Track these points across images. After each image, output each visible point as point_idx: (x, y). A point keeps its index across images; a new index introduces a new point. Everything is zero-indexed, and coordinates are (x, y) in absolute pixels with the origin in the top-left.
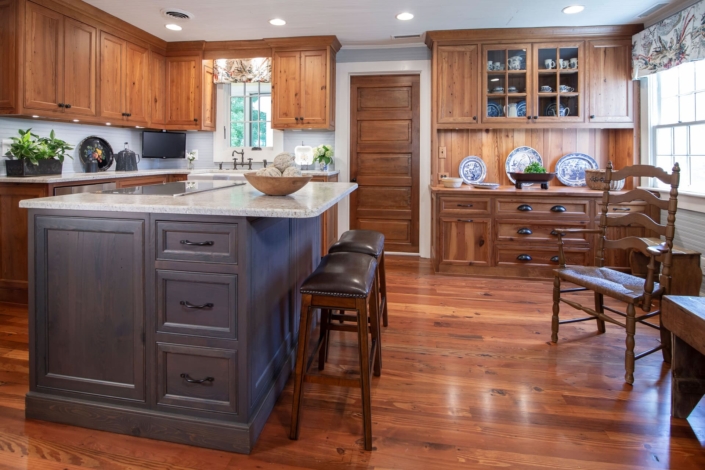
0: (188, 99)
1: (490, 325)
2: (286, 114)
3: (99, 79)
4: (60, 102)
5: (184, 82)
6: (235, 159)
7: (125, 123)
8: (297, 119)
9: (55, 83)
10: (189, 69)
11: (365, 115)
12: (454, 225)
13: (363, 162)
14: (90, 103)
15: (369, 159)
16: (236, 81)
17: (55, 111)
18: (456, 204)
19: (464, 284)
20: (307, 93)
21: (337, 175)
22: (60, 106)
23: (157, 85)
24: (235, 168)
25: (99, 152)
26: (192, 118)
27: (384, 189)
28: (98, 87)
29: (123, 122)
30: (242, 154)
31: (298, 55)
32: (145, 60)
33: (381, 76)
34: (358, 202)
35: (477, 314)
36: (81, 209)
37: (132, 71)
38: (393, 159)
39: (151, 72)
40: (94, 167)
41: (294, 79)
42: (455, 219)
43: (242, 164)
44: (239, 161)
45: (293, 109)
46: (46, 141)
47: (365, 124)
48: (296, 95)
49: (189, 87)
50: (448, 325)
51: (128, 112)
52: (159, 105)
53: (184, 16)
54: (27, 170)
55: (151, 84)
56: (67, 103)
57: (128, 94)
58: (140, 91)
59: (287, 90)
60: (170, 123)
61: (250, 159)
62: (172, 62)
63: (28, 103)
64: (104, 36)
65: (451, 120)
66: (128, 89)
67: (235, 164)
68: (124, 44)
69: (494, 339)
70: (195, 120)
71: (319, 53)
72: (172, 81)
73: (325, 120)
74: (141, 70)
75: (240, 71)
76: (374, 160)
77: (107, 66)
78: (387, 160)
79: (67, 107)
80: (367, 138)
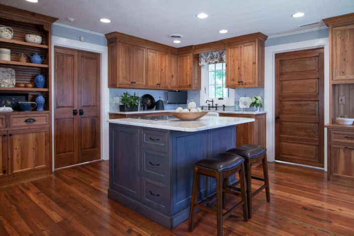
0: (187, 74)
1: (345, 218)
2: (233, 80)
3: (147, 70)
4: (132, 81)
5: (185, 67)
6: (209, 104)
7: (158, 88)
8: (239, 82)
9: (130, 74)
10: (187, 60)
11: (285, 77)
12: (341, 150)
13: (284, 106)
14: (143, 80)
15: (287, 104)
16: (210, 63)
17: (130, 85)
18: (344, 136)
19: (346, 192)
20: (245, 67)
21: (266, 114)
22: (132, 83)
23: (173, 69)
24: (209, 109)
25: (149, 101)
26: (188, 84)
27: (298, 124)
28: (147, 73)
29: (158, 87)
30: (213, 101)
31: (239, 46)
32: (167, 58)
33: (296, 51)
34: (281, 131)
35: (340, 210)
36: (130, 124)
37: (161, 64)
38: (305, 105)
39: (170, 63)
40: (146, 108)
41: (238, 60)
42: (343, 147)
43: (213, 107)
44: (211, 105)
45: (237, 76)
46: (132, 97)
47: (285, 83)
48: (239, 68)
49: (187, 69)
50: (312, 210)
51: (160, 83)
52: (174, 79)
53: (179, 37)
54: (126, 109)
55: (170, 69)
56: (134, 81)
57: (159, 75)
58: (165, 73)
59: (234, 66)
60: (179, 87)
61: (216, 104)
62: (180, 57)
63: (120, 83)
64: (149, 50)
65: (344, 77)
66: (159, 73)
67: (209, 107)
68: (158, 52)
69: (341, 226)
70: (190, 85)
71: (251, 43)
72: (180, 67)
73: (255, 82)
74: (165, 63)
75: (211, 58)
76: (291, 105)
77: (150, 63)
78: (300, 105)
79: (134, 83)
80: (286, 92)
